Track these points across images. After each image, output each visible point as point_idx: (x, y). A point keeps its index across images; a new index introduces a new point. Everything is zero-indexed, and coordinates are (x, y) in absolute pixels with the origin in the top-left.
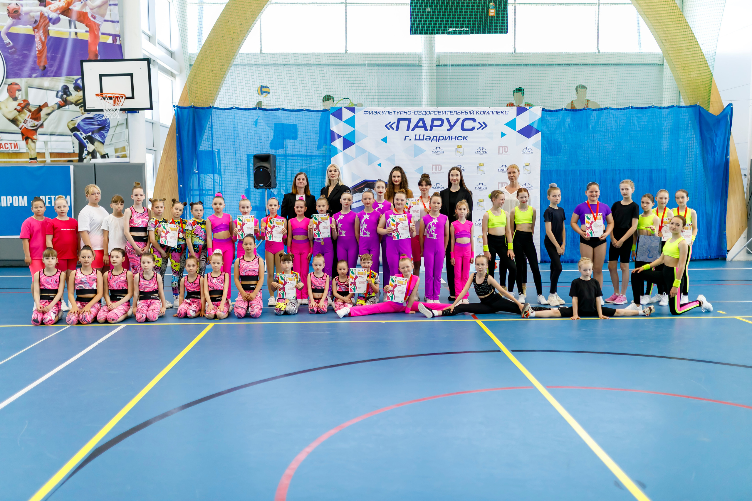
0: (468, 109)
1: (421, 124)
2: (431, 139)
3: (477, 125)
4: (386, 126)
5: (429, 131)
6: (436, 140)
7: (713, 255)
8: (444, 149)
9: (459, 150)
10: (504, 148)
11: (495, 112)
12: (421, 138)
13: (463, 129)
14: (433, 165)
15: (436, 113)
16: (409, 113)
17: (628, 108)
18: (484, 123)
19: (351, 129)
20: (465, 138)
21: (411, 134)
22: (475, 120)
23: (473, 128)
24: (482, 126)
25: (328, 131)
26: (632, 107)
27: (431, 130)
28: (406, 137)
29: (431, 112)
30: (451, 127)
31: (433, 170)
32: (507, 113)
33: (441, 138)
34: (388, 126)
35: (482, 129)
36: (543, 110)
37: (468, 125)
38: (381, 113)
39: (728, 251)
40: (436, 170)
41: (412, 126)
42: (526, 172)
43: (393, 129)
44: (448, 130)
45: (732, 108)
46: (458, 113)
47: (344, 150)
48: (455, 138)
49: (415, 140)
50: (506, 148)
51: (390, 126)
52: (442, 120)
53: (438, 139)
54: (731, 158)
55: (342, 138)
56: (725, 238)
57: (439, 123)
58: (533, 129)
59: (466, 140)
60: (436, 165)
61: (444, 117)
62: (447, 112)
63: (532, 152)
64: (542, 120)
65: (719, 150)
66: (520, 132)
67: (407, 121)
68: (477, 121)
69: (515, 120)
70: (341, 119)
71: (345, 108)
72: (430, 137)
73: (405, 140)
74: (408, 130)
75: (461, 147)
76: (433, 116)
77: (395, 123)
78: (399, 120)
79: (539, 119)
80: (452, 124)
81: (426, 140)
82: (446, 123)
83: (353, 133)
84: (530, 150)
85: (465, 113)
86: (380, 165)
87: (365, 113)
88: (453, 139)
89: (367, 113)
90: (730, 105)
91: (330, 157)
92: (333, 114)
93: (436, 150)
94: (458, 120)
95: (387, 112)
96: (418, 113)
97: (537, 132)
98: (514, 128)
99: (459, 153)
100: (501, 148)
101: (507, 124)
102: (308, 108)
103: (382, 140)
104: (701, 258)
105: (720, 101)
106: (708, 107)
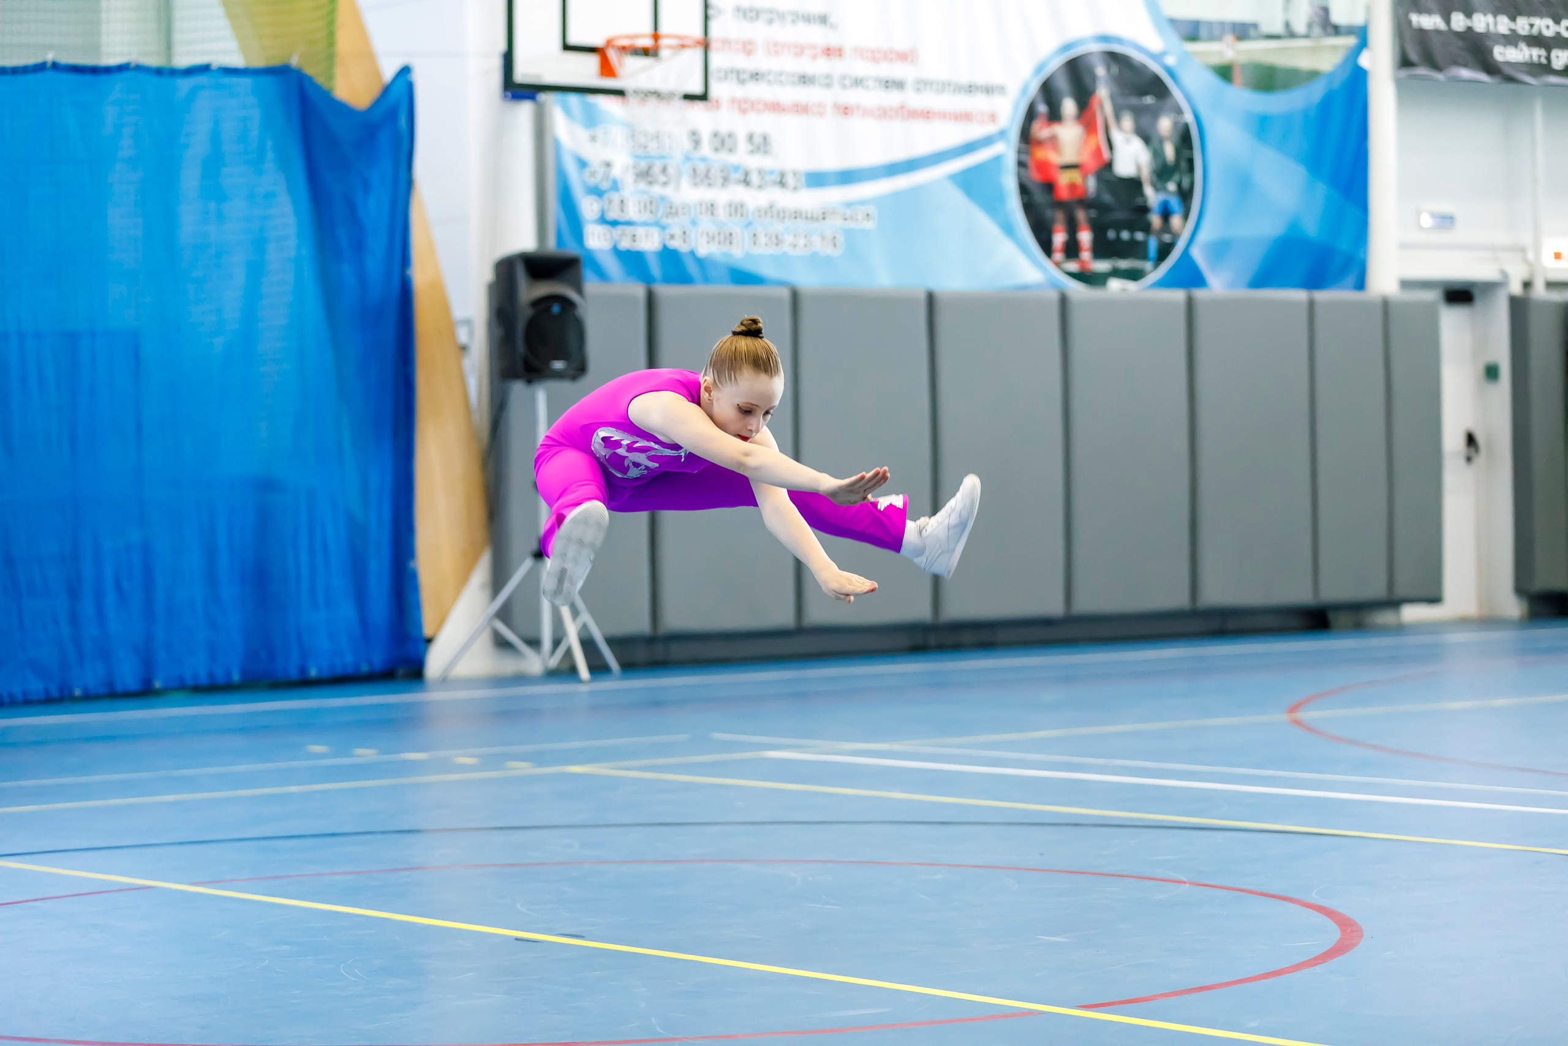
7: (378, 659)
17: (40, 68)
26: (55, 66)
39: (429, 641)
45: (411, 86)
54: (420, 276)
56: (415, 588)
65: (377, 244)
90: (405, 71)
104: (339, 671)
105: (368, 56)
106: (331, 77)
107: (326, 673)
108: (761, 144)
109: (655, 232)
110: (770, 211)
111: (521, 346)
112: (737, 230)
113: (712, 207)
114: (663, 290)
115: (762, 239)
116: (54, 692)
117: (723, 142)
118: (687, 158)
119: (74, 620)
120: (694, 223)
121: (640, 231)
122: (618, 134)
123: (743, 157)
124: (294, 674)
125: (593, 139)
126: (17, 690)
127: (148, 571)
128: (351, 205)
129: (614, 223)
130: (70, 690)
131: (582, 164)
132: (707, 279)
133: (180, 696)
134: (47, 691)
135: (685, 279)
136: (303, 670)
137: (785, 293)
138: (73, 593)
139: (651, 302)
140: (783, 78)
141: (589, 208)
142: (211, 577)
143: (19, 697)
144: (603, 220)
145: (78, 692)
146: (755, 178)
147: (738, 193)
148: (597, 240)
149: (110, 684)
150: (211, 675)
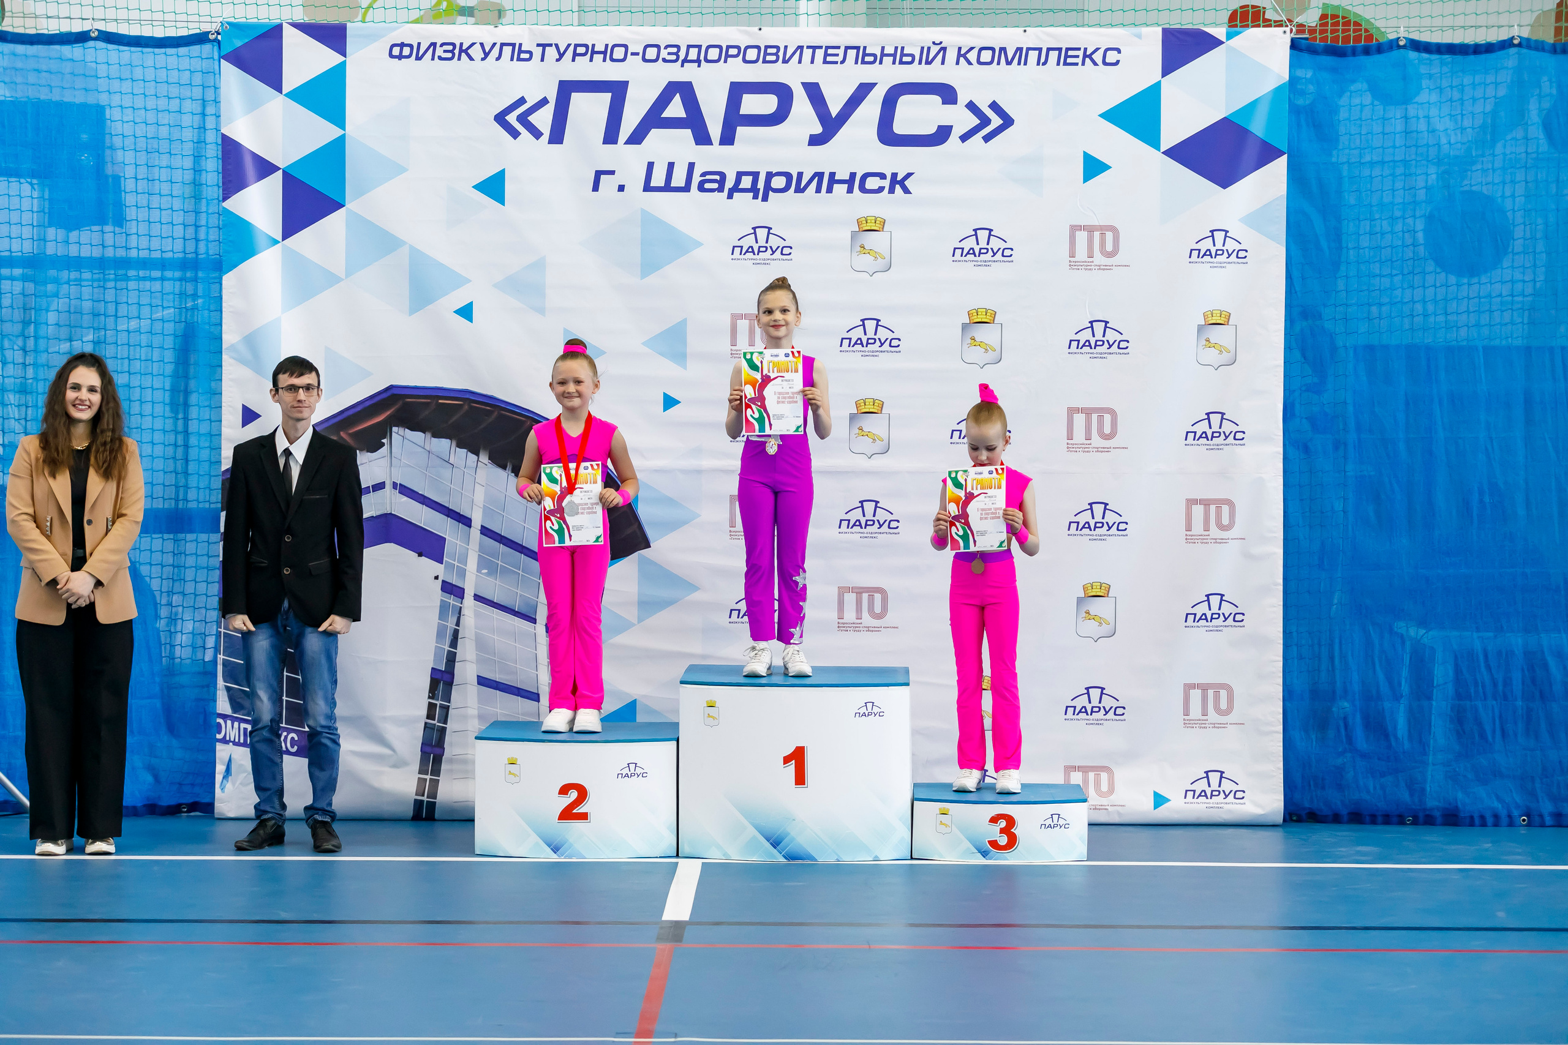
0: (914, 37)
1: (676, 109)
2: (729, 183)
3: (961, 119)
4: (500, 119)
5: (716, 147)
6: (754, 190)
8: (791, 235)
9: (870, 240)
10: (1097, 234)
11: (1054, 55)
12: (678, 180)
13: (887, 135)
14: (735, 318)
15: (752, 54)
16: (619, 53)
18: (994, 106)
19: (323, 132)
20: (898, 182)
21: (628, 160)
22: (948, 94)
23: (942, 135)
24: (985, 121)
25: (211, 137)
27: (728, 139)
28: (598, 174)
29: (726, 53)
30: (831, 126)
31: (734, 343)
32: (1112, 57)
33: (778, 182)
34: (512, 118)
35: (987, 137)
36: (1296, 45)
37: (916, 115)
38: (477, 52)
40: (751, 342)
41: (631, 118)
42: (1211, 356)
43: (537, 134)
44: (815, 141)
46: (863, 56)
47: (286, 235)
48: (850, 182)
49: (647, 188)
50: (1109, 235)
51: (523, 119)
52: (783, 93)
53: (761, 187)
55: (279, 173)
57: (766, 104)
58: (1249, 143)
59: (906, 191)
60: (751, 318)
61: (792, 75)
63: (1240, 255)
64: (1294, 94)
66: (1182, 153)
67: (608, 96)
68: (963, 98)
69: (1150, 97)
70: (274, 80)
71: (296, 25)
72: (723, 176)
73: (596, 188)
74: (611, 137)
75: (879, 225)
76: (739, 71)
77: (544, 102)
78: (567, 89)
79: (1278, 90)
80: (834, 109)
81: (701, 188)
82: (801, 105)
83: (335, 151)
84: (1231, 245)
85: (901, 57)
86: (466, 312)
87: (396, 51)
88: (840, 189)
89: (406, 51)
91: (220, 267)
92: (237, 59)
93: (750, 241)
94: (864, 90)
95: (507, 50)
96: (664, 54)
97: (1268, 155)
98: (1149, 133)
99: (868, 258)
100: (1082, 237)
101: (1114, 116)
102: (111, 28)
103: (477, 187)
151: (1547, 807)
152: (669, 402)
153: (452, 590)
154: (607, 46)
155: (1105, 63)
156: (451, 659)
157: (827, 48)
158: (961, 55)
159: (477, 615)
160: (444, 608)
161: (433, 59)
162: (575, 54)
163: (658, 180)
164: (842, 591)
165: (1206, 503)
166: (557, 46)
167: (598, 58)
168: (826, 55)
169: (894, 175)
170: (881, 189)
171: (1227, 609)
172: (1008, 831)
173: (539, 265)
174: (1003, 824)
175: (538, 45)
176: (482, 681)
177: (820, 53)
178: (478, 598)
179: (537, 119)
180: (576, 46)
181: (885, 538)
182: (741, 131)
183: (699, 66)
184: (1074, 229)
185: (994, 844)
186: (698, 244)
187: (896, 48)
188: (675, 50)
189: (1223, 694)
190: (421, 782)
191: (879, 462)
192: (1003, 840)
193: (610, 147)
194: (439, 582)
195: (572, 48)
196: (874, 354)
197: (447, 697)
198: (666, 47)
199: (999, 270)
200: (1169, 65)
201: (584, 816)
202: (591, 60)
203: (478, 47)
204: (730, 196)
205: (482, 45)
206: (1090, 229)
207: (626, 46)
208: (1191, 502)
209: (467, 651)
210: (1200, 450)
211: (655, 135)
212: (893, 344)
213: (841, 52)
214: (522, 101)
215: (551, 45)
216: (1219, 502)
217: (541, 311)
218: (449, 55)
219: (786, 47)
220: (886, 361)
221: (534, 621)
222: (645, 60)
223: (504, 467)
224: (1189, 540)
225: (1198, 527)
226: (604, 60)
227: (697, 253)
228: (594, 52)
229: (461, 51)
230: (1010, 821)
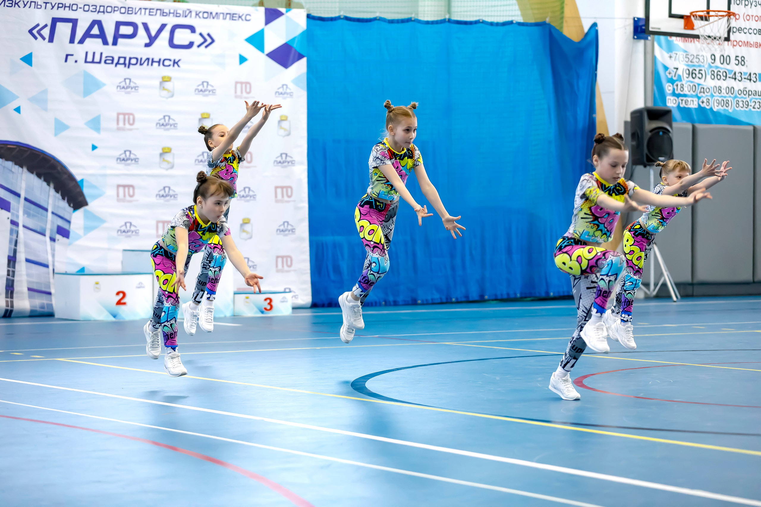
1: (95, 31)
2: (116, 61)
3: (197, 39)
4: (31, 31)
5: (110, 47)
6: (124, 64)
8: (138, 82)
9: (166, 85)
10: (244, 85)
12: (97, 59)
13: (172, 45)
14: (118, 114)
15: (123, 10)
16: (74, 7)
17: (443, 22)
18: (209, 35)
21: (78, 50)
22: (192, 29)
23: (190, 45)
24: (205, 40)
26: (449, 21)
27: (115, 43)
28: (67, 56)
29: (114, 9)
30: (152, 40)
31: (118, 123)
32: (248, 18)
34: (35, 32)
35: (206, 47)
36: (309, 16)
37: (182, 36)
40: (124, 124)
41: (79, 34)
42: (282, 132)
43: (44, 39)
44: (147, 45)
45: (597, 32)
46: (163, 14)
48: (159, 62)
49: (86, 62)
50: (248, 86)
51: (39, 32)
52: (134, 25)
53: (127, 63)
54: (598, 117)
57: (129, 30)
58: (293, 52)
59: (179, 66)
60: (124, 114)
61: (138, 19)
62: (143, 11)
63: (291, 94)
64: (308, 35)
65: (582, 103)
66: (272, 55)
67: (70, 25)
68: (198, 31)
69: (261, 33)
72: (113, 58)
73: (66, 61)
74: (72, 41)
75: (169, 79)
76: (119, 17)
77: (46, 26)
78: (55, 21)
79: (303, 33)
80: (153, 33)
81: (105, 62)
82: (141, 31)
84: (288, 91)
85: (176, 15)
86: (18, 110)
88: (156, 64)
90: (594, 25)
93: (123, 84)
94: (163, 26)
95: (33, 4)
96: (91, 8)
97: (301, 57)
98: (261, 47)
99: (166, 92)
100: (239, 86)
101: (248, 40)
103: (21, 59)
104: (562, 294)
105: (578, 18)
106: (562, 27)
107: (557, 295)
108: (741, 61)
109: (695, 100)
110: (745, 92)
111: (646, 151)
112: (729, 99)
113: (720, 89)
114: (699, 126)
115: (741, 104)
116: (444, 300)
117: (725, 59)
118: (710, 67)
119: (453, 268)
120: (712, 96)
121: (689, 99)
122: (681, 55)
123: (733, 67)
124: (543, 295)
125: (671, 57)
126: (429, 298)
127: (483, 246)
128: (571, 85)
129: (678, 96)
130: (451, 299)
131: (666, 68)
132: (717, 122)
133: (495, 302)
134: (441, 299)
135: (708, 121)
136: (547, 293)
137: (751, 128)
138: (452, 256)
139: (694, 130)
140: (751, 31)
141: (668, 88)
142: (509, 251)
143: (430, 302)
144: (674, 94)
145: (454, 300)
146: (738, 76)
147: (731, 83)
148: (671, 103)
149: (467, 297)
150: (508, 294)
151: (391, 299)
152: (94, 147)
153: (14, 223)
154: (70, 4)
155: (246, 20)
156: (15, 251)
157: (150, 9)
158: (197, 14)
159: (24, 233)
160: (12, 231)
161: (4, 6)
162: (58, 7)
163: (90, 59)
164: (158, 222)
165: (282, 188)
166: (51, 3)
167: (67, 9)
168: (150, 12)
169: (174, 60)
170: (169, 65)
171: (290, 227)
172: (270, 304)
173: (45, 92)
174: (268, 301)
175: (44, 3)
176: (28, 260)
177: (147, 11)
178: (24, 226)
179: (42, 32)
180: (59, 4)
181: (172, 202)
182: (120, 41)
183: (104, 13)
184: (237, 83)
185: (266, 309)
186: (104, 85)
187: (174, 11)
188: (95, 7)
189: (289, 259)
190: (7, 302)
191: (170, 172)
192: (268, 307)
193: (72, 45)
194: (9, 221)
195: (57, 5)
196: (168, 129)
197: (14, 267)
198: (92, 6)
199: (211, 99)
200: (268, 21)
201: (124, 304)
202: (64, 9)
203: (22, 2)
204: (116, 66)
205: (23, 1)
206: (242, 83)
207: (77, 5)
208: (276, 188)
209: (21, 248)
210: (279, 168)
211: (88, 40)
212: (175, 126)
213: (155, 11)
214: (38, 25)
215: (49, 3)
216: (287, 187)
217: (46, 110)
218: (11, 5)
219: (135, 8)
220: (172, 133)
221: (44, 235)
222: (84, 11)
223: (32, 173)
224: (277, 201)
225: (279, 197)
226: (69, 10)
227: (104, 88)
228: (65, 7)
229: (15, 4)
230: (271, 300)
